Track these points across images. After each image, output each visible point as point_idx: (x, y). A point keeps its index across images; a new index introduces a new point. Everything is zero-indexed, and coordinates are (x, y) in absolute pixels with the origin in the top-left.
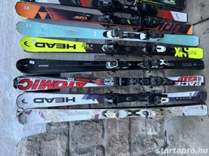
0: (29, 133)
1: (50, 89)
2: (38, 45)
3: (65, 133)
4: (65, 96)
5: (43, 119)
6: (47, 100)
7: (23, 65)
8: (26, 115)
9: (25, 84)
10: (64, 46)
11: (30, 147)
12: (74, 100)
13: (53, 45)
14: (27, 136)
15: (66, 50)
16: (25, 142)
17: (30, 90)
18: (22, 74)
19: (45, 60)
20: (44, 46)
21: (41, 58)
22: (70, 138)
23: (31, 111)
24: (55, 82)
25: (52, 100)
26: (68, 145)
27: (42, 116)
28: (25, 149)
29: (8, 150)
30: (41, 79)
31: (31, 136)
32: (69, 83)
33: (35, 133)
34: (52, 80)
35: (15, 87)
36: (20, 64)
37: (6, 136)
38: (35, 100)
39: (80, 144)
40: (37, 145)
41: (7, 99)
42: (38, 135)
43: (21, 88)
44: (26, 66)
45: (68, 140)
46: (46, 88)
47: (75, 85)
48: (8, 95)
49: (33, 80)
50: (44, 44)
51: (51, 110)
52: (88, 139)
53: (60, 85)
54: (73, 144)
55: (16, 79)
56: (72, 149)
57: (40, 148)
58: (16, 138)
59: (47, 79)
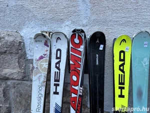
0: (27, 42)
1: (71, 66)
2: (122, 54)
3: (25, 77)
4: (61, 83)
5: (38, 58)
6: (59, 63)
7: (99, 38)
8: (44, 41)
9: (77, 41)
10: (122, 83)
11: (13, 44)
12: (56, 93)
13: (123, 71)
14: (25, 41)
15: (117, 85)
16: (19, 40)
17: (71, 45)
18: (88, 37)
19: (104, 59)
20: (120, 60)
21: (106, 55)
22: (20, 82)
23: (48, 46)
24: (78, 72)
25: (58, 68)
26: (13, 79)
27: (41, 58)
28: (11, 39)
29: (14, 24)
30: (82, 57)
31: (24, 45)
32: (76, 88)
33: (27, 49)
34: (81, 69)
35: (74, 31)
36: (99, 35)
37: (27, 22)
38: (59, 50)
39: (13, 90)
40: (14, 50)
41: (63, 22)
42: (25, 52)
43: (73, 36)
44: (98, 41)
45: (18, 80)
46: (71, 62)
47: (73, 95)
48: (67, 23)
49: (82, 48)
50: (124, 60)
51: (47, 67)
52: (18, 100)
53: (75, 78)
54: (14, 84)
55: (82, 31)
56: (9, 83)
57: (11, 53)
58: (24, 31)
59: (82, 63)
